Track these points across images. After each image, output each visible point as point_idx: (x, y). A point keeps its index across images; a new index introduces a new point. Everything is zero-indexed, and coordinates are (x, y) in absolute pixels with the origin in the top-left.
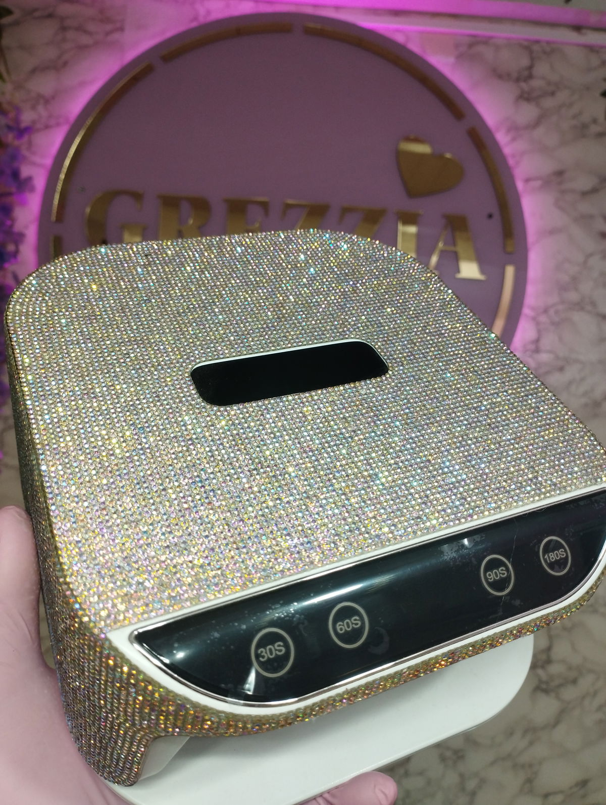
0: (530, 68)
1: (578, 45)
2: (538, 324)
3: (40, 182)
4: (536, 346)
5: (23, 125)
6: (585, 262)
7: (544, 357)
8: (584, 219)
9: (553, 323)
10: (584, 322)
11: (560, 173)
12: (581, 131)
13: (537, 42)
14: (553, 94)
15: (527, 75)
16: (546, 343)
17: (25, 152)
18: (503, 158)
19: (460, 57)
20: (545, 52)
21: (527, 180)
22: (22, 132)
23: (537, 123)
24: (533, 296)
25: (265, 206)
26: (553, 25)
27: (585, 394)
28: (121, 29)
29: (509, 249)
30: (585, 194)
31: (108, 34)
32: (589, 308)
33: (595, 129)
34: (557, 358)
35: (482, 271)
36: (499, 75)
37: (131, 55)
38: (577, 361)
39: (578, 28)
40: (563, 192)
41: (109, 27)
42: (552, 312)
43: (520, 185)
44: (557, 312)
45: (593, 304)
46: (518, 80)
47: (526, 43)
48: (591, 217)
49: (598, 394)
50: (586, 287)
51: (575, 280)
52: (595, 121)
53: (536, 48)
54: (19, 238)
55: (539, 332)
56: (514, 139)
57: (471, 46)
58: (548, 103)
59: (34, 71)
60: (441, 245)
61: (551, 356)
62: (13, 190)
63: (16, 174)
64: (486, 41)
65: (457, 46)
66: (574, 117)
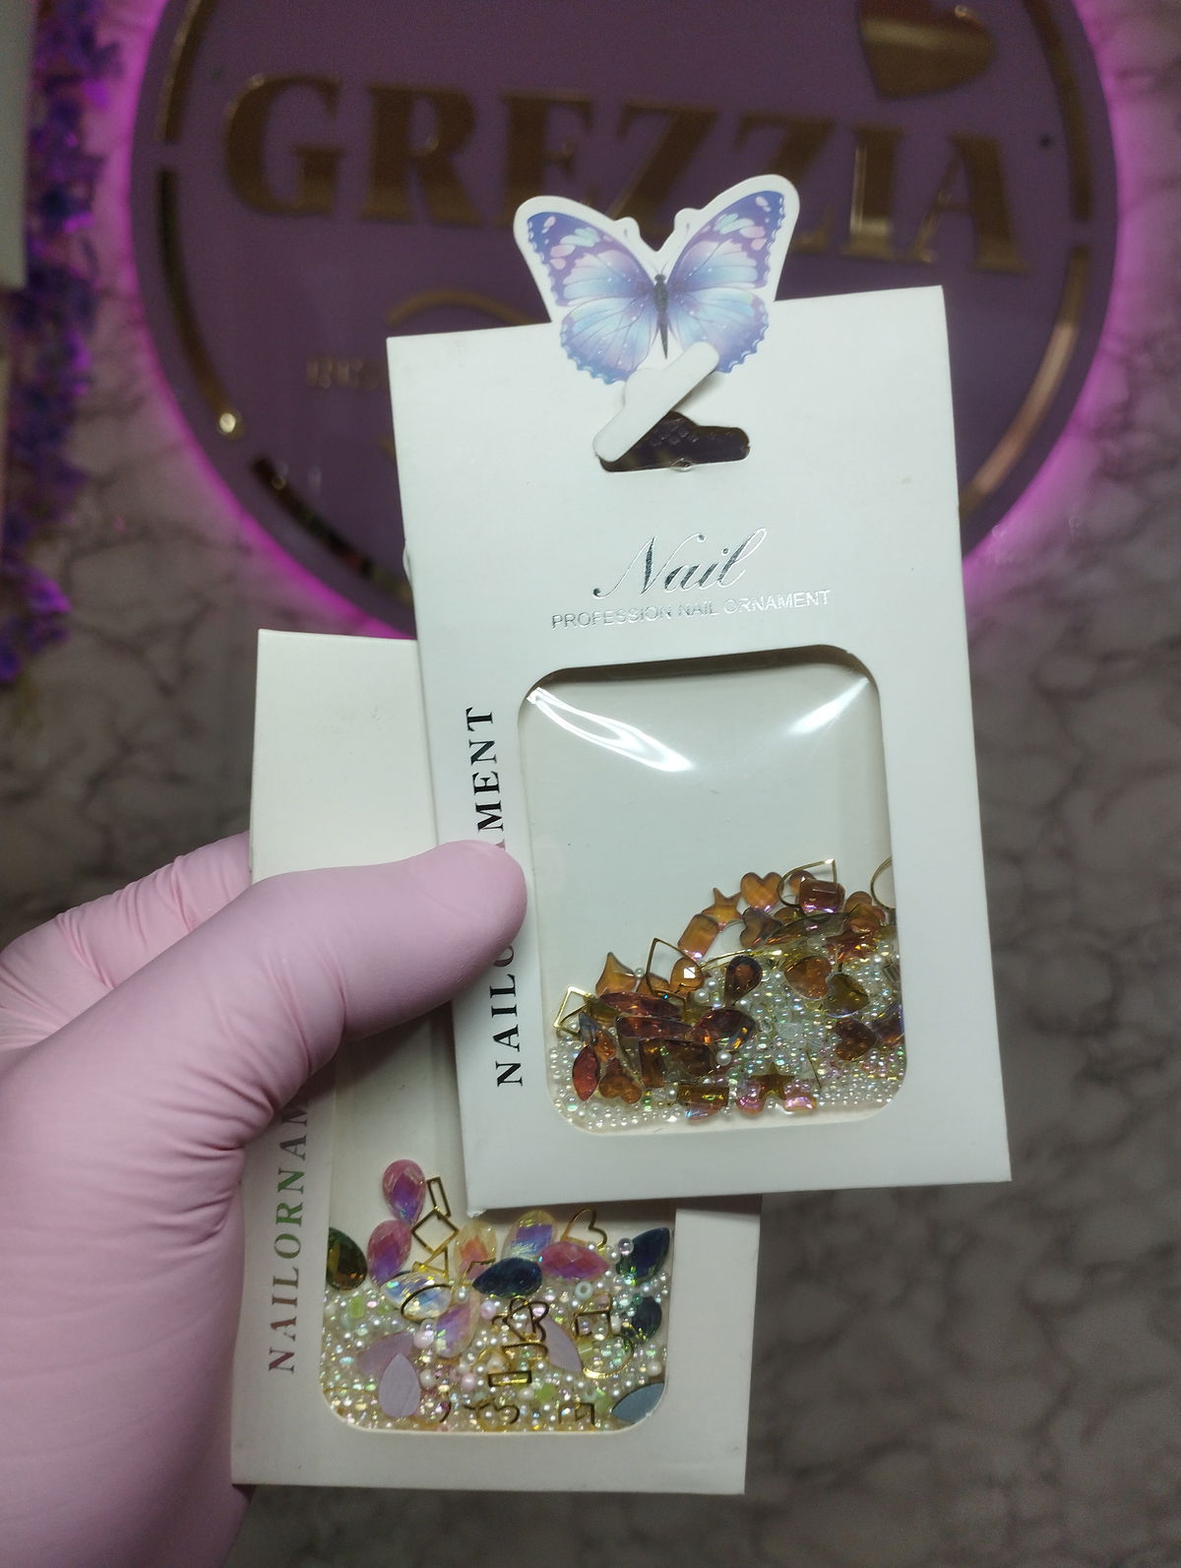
2: (1131, 371)
3: (134, 58)
4: (1121, 420)
7: (1140, 440)
9: (1161, 371)
18: (1078, 25)
21: (1125, 74)
24: (1124, 312)
25: (585, 111)
34: (1165, 441)
42: (1160, 347)
43: (1109, 83)
44: (1169, 347)
54: (91, 168)
55: (1132, 387)
61: (1154, 438)
62: (83, 69)
63: (87, 39)
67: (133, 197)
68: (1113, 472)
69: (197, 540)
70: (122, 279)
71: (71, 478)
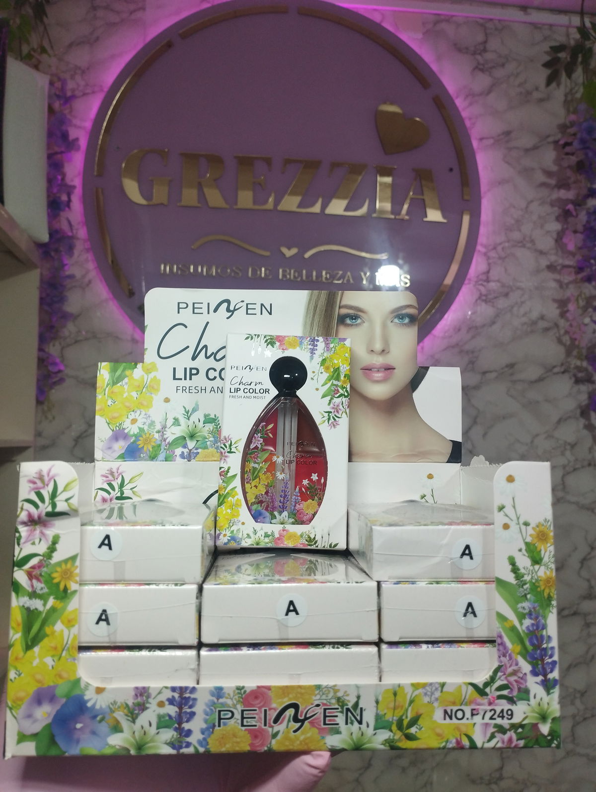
0: (485, 42)
1: (525, 23)
2: (488, 258)
3: (83, 143)
4: (486, 277)
5: (69, 94)
6: (527, 207)
7: (493, 285)
8: (526, 172)
9: (500, 258)
10: (525, 256)
11: (508, 133)
12: (526, 97)
13: (491, 20)
14: (503, 65)
15: (482, 48)
16: (494, 274)
17: (69, 116)
18: (462, 120)
19: (427, 33)
20: (496, 29)
21: (481, 139)
22: (67, 100)
23: (489, 92)
24: (485, 235)
25: (268, 161)
26: (504, 5)
27: (525, 314)
28: (143, 9)
29: (466, 197)
30: (527, 150)
31: (131, 13)
32: (529, 245)
33: (536, 95)
34: (503, 286)
35: (444, 216)
36: (459, 48)
37: (154, 32)
38: (518, 288)
39: (524, 8)
40: (510, 149)
41: (132, 7)
42: (499, 248)
43: (475, 144)
44: (503, 248)
45: (532, 241)
46: (474, 54)
47: (481, 21)
48: (533, 169)
49: (535, 315)
50: (527, 228)
51: (518, 221)
52: (537, 89)
53: (489, 25)
54: (69, 190)
55: (489, 264)
56: (471, 104)
57: (436, 23)
58: (499, 73)
59: (71, 45)
60: (411, 193)
61: (499, 284)
62: (63, 149)
63: (65, 136)
64: (448, 19)
65: (424, 24)
66: (520, 85)
67: (84, 199)
68: (484, 298)
69: (117, 338)
70: (82, 233)
71: (66, 316)
